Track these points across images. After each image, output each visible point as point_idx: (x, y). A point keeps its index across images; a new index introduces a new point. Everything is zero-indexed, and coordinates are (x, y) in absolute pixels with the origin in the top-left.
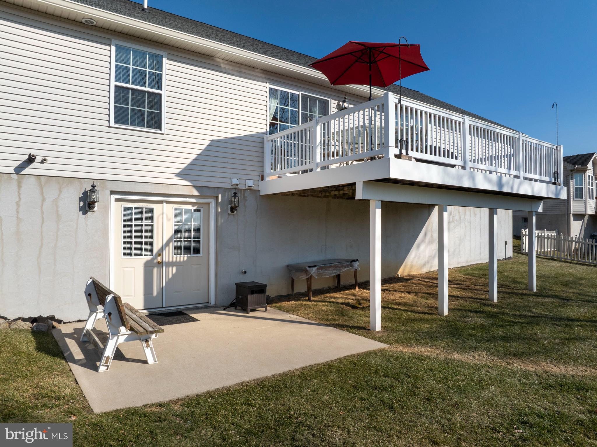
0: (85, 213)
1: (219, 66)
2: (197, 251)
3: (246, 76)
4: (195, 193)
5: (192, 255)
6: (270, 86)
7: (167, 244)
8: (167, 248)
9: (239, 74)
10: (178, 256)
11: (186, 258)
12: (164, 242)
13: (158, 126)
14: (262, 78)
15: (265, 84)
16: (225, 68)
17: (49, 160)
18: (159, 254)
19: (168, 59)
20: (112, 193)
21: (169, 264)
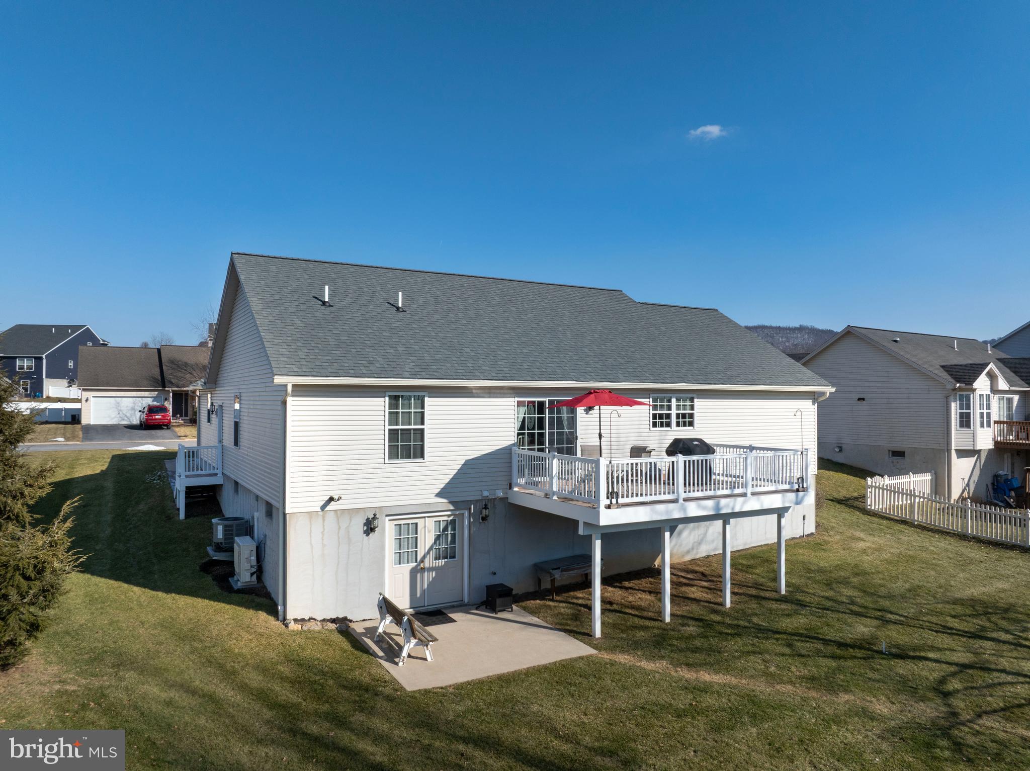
0: (368, 535)
1: (472, 393)
2: (454, 557)
3: (495, 395)
4: (452, 508)
5: (449, 560)
6: (517, 399)
7: (428, 552)
8: (428, 556)
9: (489, 395)
10: (437, 561)
11: (443, 563)
12: (426, 551)
13: (422, 456)
14: (511, 394)
15: (513, 399)
16: (477, 393)
17: (342, 496)
18: (422, 561)
19: (429, 397)
20: (387, 516)
21: (430, 569)
